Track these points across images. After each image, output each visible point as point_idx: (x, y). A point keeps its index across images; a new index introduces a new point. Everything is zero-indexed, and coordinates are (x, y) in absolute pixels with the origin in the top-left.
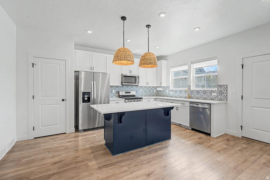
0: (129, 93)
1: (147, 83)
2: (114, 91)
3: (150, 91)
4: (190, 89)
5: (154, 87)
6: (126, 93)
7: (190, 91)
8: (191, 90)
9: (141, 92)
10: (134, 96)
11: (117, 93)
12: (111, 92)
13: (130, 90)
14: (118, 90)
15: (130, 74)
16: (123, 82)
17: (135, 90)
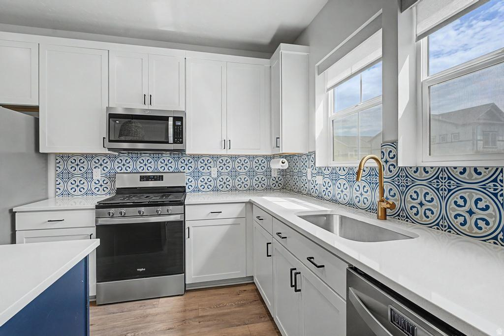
0: (156, 180)
1: (226, 144)
2: (98, 174)
3: (252, 173)
4: (392, 161)
5: (254, 157)
6: (142, 178)
7: (395, 171)
8: (402, 169)
10: (180, 189)
11: (112, 178)
12: (88, 175)
13: (166, 170)
14: (118, 171)
15: (146, 107)
16: (107, 140)
17: (186, 170)
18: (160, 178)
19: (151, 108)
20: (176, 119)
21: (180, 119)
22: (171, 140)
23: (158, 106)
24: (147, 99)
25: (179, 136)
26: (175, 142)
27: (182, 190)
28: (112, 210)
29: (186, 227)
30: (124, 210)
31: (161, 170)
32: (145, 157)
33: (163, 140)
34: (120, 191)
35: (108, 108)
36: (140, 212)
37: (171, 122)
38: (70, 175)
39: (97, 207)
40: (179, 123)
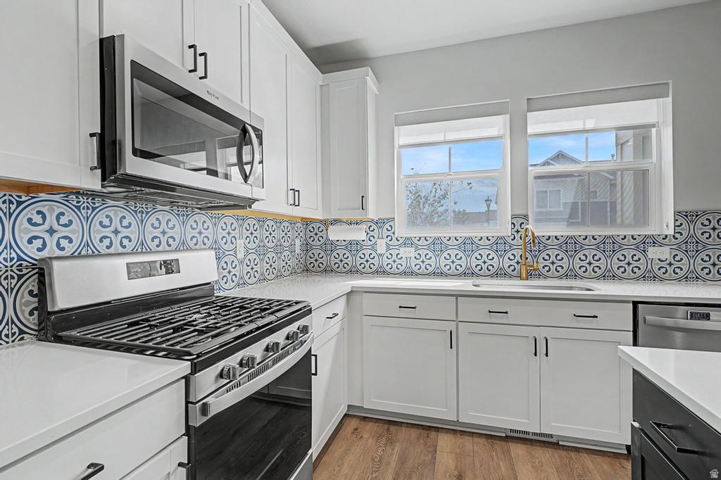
9: (241, 255)
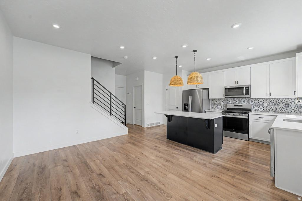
1: (269, 94)
2: (222, 104)
3: (287, 105)
6: (235, 106)
10: (249, 110)
11: (226, 105)
12: (219, 104)
13: (244, 103)
14: (228, 103)
15: (236, 85)
16: (225, 95)
17: (252, 103)
18: (242, 106)
19: (238, 85)
20: (246, 87)
21: (248, 87)
22: (244, 94)
23: (240, 84)
24: (236, 82)
25: (247, 92)
26: (246, 95)
27: (250, 110)
28: (226, 113)
29: (249, 121)
30: (229, 113)
31: (242, 103)
32: (236, 99)
33: (242, 94)
34: (228, 109)
35: (225, 87)
36: (234, 114)
37: (244, 88)
38: (215, 104)
39: (222, 112)
40: (247, 89)
